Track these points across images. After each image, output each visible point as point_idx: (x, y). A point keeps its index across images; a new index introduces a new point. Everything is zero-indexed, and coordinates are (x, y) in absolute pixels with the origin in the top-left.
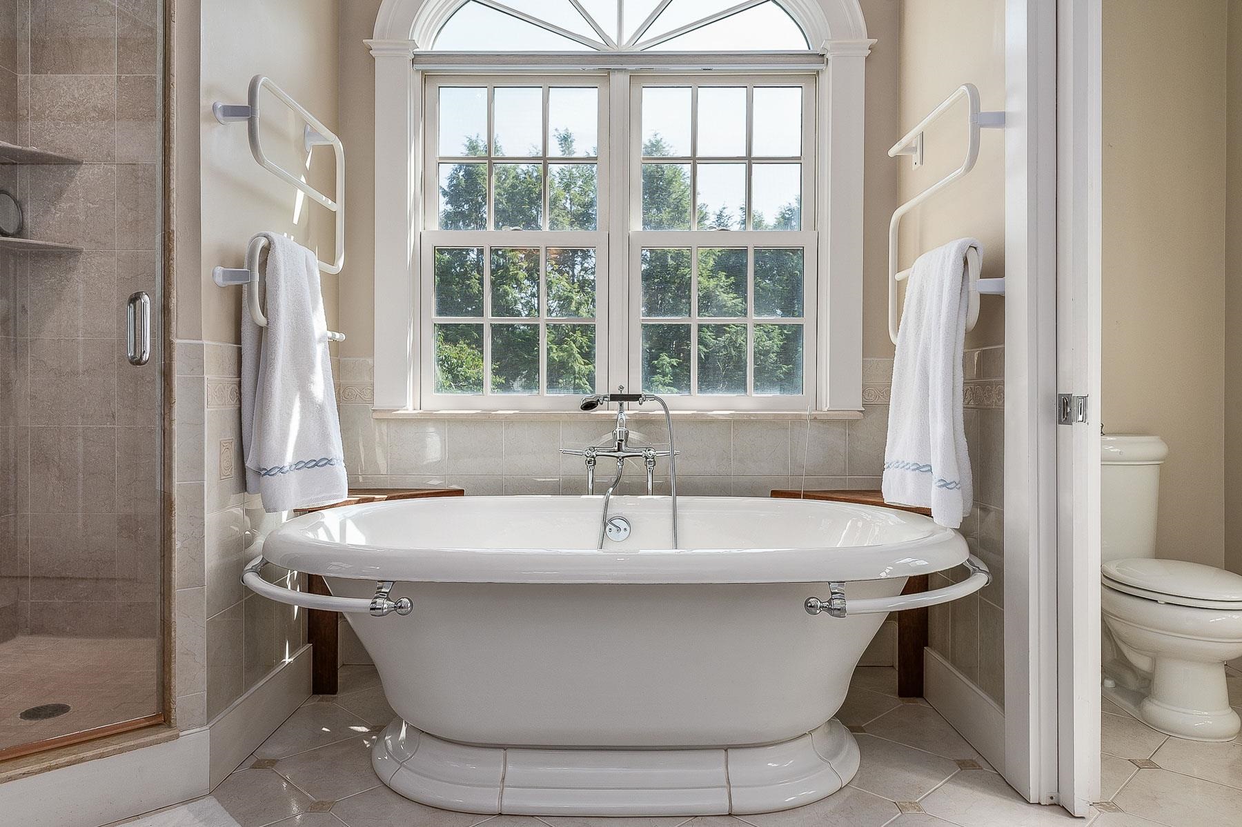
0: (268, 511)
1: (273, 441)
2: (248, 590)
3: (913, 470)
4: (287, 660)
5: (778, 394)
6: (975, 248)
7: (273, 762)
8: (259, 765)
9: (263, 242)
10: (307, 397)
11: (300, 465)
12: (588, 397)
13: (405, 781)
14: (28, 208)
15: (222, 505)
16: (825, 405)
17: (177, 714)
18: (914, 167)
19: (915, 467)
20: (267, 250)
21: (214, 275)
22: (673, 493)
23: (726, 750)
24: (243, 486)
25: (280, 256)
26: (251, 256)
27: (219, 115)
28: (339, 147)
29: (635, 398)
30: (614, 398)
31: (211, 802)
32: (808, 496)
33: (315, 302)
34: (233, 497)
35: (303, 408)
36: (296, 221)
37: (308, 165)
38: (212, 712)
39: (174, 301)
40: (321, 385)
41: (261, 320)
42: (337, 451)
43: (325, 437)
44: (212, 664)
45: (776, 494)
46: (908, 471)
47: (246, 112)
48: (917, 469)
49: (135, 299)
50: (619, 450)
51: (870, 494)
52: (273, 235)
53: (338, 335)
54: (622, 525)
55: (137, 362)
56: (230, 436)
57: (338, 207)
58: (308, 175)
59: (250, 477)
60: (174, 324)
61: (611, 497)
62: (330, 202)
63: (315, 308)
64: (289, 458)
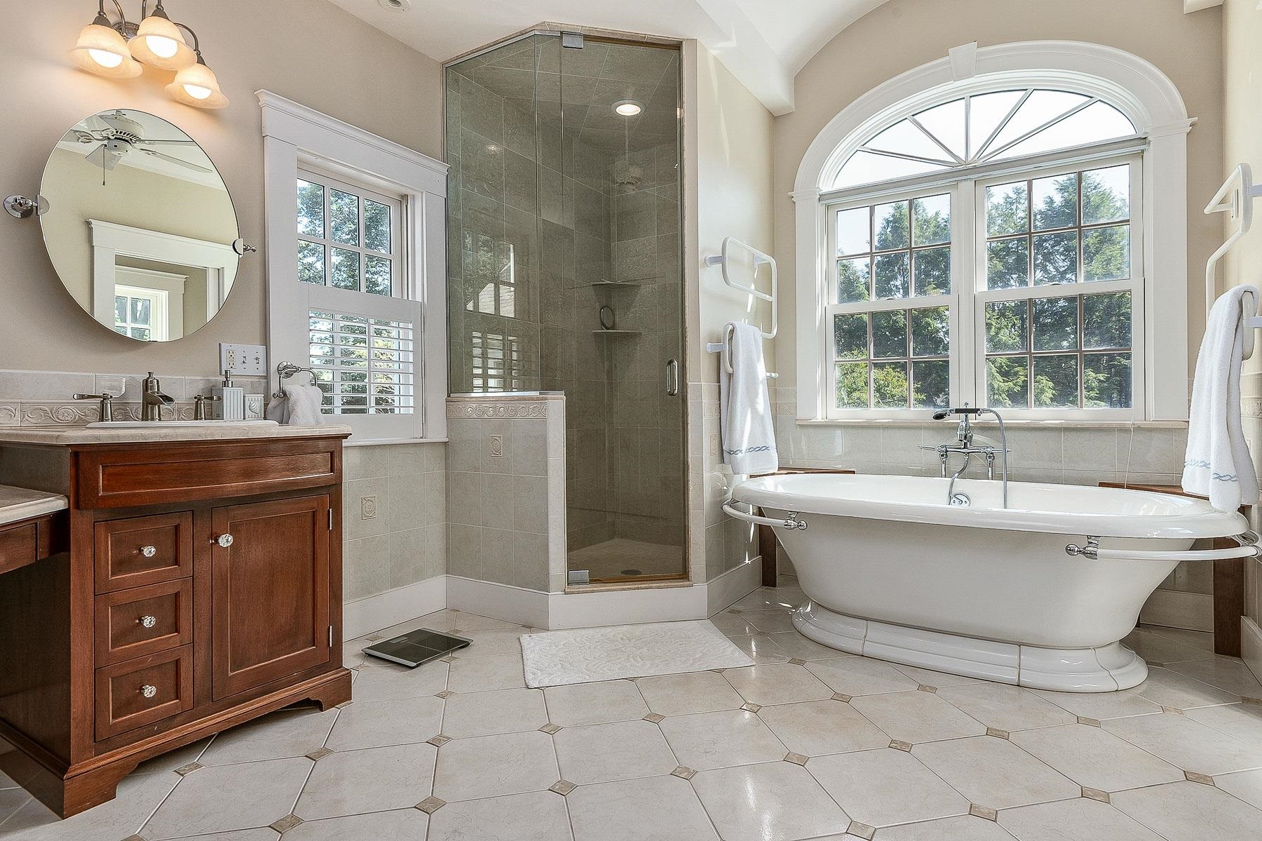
0: (735, 474)
1: (737, 435)
2: (725, 514)
3: (1201, 466)
4: (747, 561)
5: (1108, 408)
6: (1252, 292)
7: (739, 612)
8: (732, 612)
9: (731, 327)
10: (754, 411)
11: (750, 450)
12: (939, 411)
13: (810, 629)
14: (617, 313)
15: (712, 470)
16: (1152, 415)
17: (692, 574)
18: (1232, 220)
19: (1202, 464)
20: (732, 331)
21: (707, 347)
22: (1005, 478)
23: (1020, 646)
24: (722, 460)
25: (739, 334)
26: (725, 334)
27: (708, 264)
28: (773, 262)
29: (975, 411)
30: (958, 411)
31: (709, 621)
32: (1129, 487)
33: (759, 357)
34: (717, 465)
35: (752, 418)
36: (749, 310)
37: (755, 276)
38: (708, 578)
39: (688, 362)
40: (762, 404)
41: (730, 370)
42: (771, 442)
43: (764, 434)
44: (708, 551)
45: (1102, 485)
46: (1198, 467)
47: (720, 260)
48: (1204, 465)
49: (671, 362)
50: (964, 448)
51: (1174, 488)
52: (736, 323)
53: (773, 375)
54: (964, 499)
55: (672, 395)
56: (716, 432)
57: (773, 299)
58: (755, 282)
59: (725, 455)
60: (688, 375)
61: (956, 479)
62: (768, 296)
63: (759, 360)
64: (744, 447)
